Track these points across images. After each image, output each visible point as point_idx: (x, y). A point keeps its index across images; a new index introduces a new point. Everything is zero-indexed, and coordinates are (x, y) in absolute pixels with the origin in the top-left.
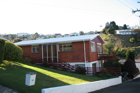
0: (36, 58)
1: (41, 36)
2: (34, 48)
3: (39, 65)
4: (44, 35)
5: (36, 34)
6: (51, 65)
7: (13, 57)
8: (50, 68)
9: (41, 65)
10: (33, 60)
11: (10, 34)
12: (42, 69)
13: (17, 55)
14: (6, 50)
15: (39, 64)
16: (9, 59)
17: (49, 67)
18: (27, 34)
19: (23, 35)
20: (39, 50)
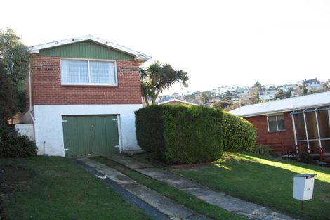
0: (280, 143)
1: (269, 89)
2: (273, 122)
3: (288, 158)
4: (276, 87)
5: (257, 85)
6: (318, 158)
7: (238, 143)
8: (317, 164)
9: (293, 159)
10: (274, 147)
11: (199, 92)
12: (302, 167)
13: (246, 140)
14: (224, 131)
15: (287, 156)
16: (230, 147)
17: (314, 163)
18: (235, 88)
19: (226, 91)
20: (283, 126)
